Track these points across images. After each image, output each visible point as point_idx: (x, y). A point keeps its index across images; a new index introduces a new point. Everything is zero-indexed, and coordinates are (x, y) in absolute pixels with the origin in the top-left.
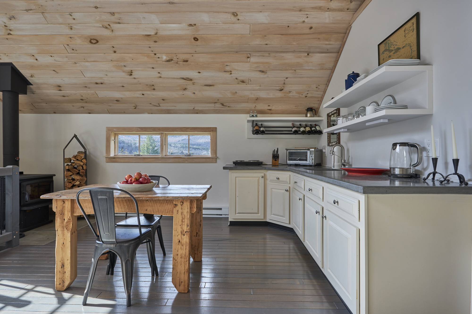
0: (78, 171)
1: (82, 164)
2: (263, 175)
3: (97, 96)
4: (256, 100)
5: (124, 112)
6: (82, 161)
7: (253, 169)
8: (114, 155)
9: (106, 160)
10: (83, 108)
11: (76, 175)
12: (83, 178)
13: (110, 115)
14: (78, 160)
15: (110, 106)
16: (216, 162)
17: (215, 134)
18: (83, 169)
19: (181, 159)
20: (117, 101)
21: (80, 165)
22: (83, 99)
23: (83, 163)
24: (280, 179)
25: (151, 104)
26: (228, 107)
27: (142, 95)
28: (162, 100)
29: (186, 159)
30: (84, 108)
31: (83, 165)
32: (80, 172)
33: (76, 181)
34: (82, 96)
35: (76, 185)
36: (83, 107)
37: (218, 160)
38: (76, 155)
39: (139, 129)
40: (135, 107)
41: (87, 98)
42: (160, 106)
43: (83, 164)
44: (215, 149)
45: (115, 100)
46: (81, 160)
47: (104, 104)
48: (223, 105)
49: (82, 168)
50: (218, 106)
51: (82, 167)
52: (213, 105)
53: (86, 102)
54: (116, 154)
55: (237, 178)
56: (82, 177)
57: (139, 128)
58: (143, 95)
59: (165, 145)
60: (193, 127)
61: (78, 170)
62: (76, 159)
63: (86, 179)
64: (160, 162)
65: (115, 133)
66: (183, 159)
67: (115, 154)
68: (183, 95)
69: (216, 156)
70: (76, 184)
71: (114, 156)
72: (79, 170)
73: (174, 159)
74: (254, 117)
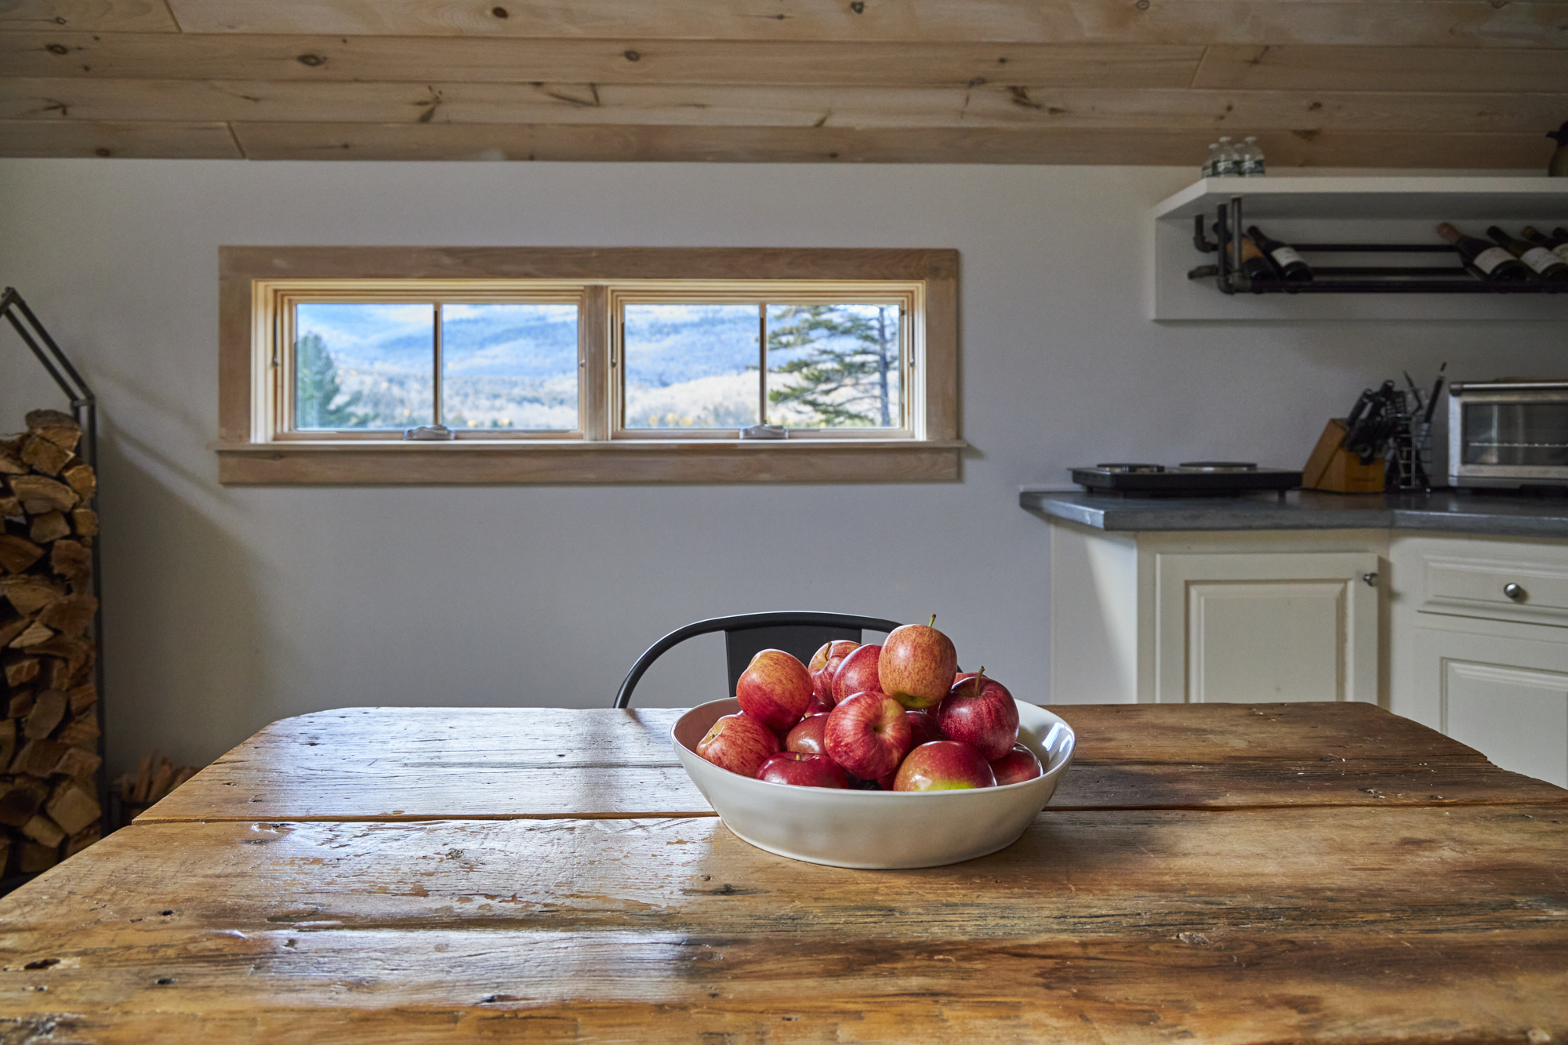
0: (39, 552)
1: (67, 499)
2: (1372, 567)
3: (172, 23)
4: (1255, 62)
5: (346, 146)
6: (60, 479)
7: (1310, 527)
8: (271, 433)
9: (223, 468)
10: (58, 113)
11: (27, 582)
12: (73, 597)
13: (246, 163)
14: (32, 472)
15: (256, 100)
16: (959, 477)
17: (952, 291)
18: (74, 535)
19: (729, 458)
20: (305, 59)
21: (54, 510)
22: (64, 43)
23: (75, 491)
24: (1535, 598)
25: (538, 84)
26: (1053, 110)
27: (489, 13)
28: (624, 59)
29: (763, 456)
30: (64, 112)
31: (75, 506)
32: (54, 553)
33: (27, 620)
34: (58, 21)
35: (27, 652)
36: (63, 108)
37: (970, 465)
38: (16, 438)
39: (446, 260)
40: (425, 109)
41: (97, 38)
42: (597, 102)
43: (77, 498)
44: (951, 390)
45: (299, 52)
46: (60, 473)
47: (218, 84)
48: (1019, 95)
49: (67, 531)
50: (991, 102)
51: (70, 518)
52: (953, 98)
53: (87, 68)
54: (286, 429)
55: (1194, 591)
56: (69, 591)
57: (449, 252)
58: (502, 20)
59: (614, 365)
60: (805, 250)
61: (39, 545)
62: (22, 465)
63: (94, 607)
64: (591, 476)
65: (276, 291)
66: (741, 458)
67: (279, 430)
68: (781, 17)
69: (959, 436)
70: (26, 643)
71: (275, 438)
72: (49, 546)
73: (683, 458)
74: (1241, 174)
